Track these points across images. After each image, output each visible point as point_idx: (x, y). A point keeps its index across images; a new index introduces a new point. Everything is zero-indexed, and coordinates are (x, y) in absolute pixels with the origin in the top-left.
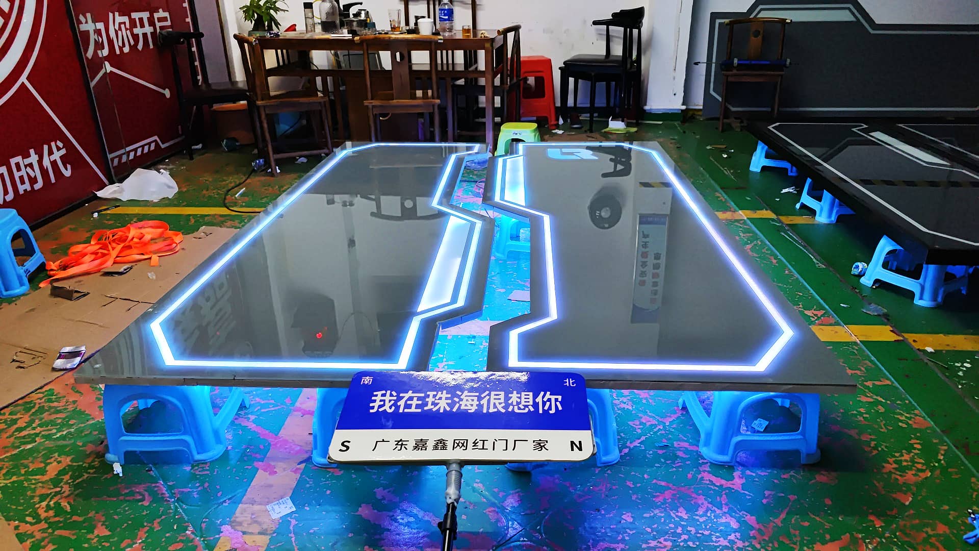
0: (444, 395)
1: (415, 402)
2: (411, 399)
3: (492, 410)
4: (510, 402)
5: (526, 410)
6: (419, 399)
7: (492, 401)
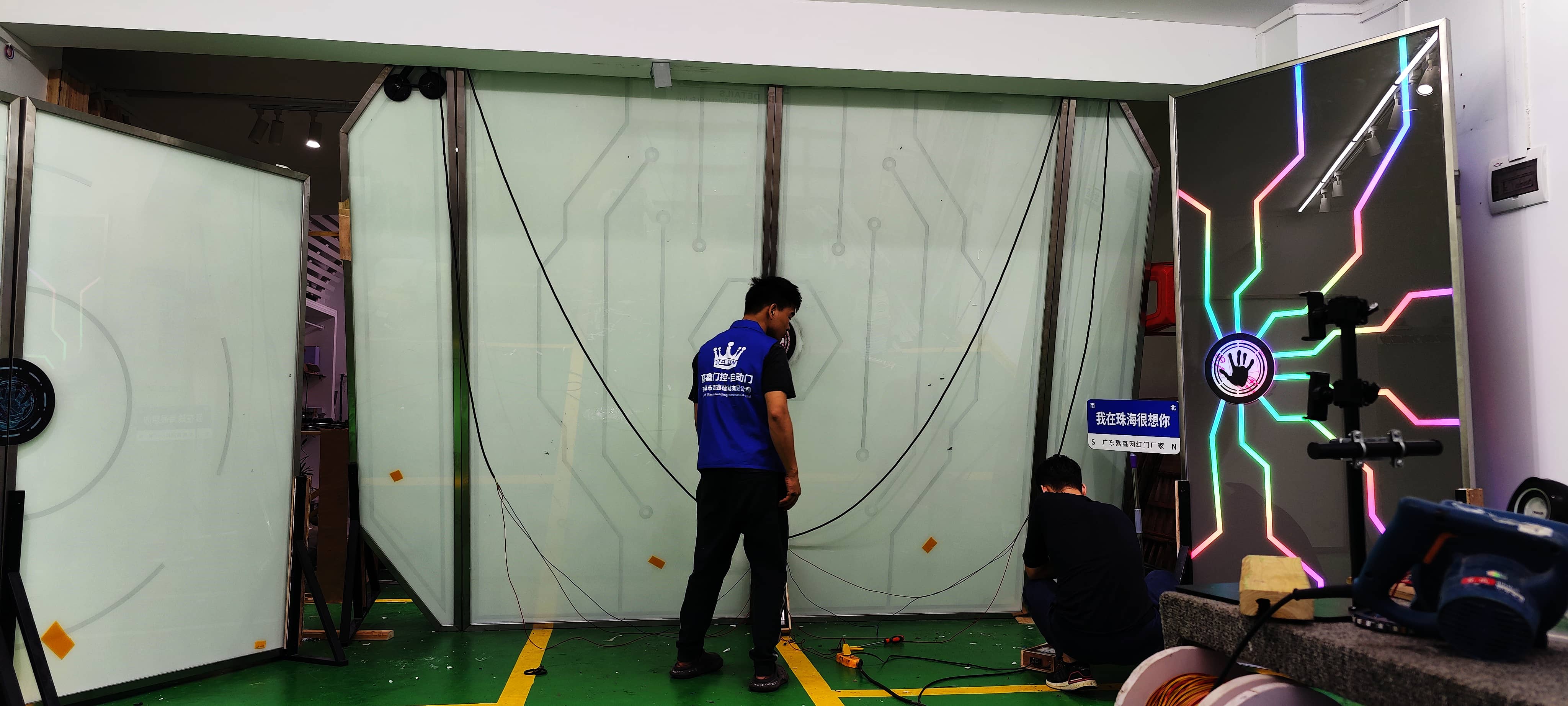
0: (1123, 415)
1: (1113, 419)
2: (1111, 417)
3: (1142, 425)
4: (1149, 420)
5: (1155, 426)
6: (1115, 417)
7: (1142, 419)
